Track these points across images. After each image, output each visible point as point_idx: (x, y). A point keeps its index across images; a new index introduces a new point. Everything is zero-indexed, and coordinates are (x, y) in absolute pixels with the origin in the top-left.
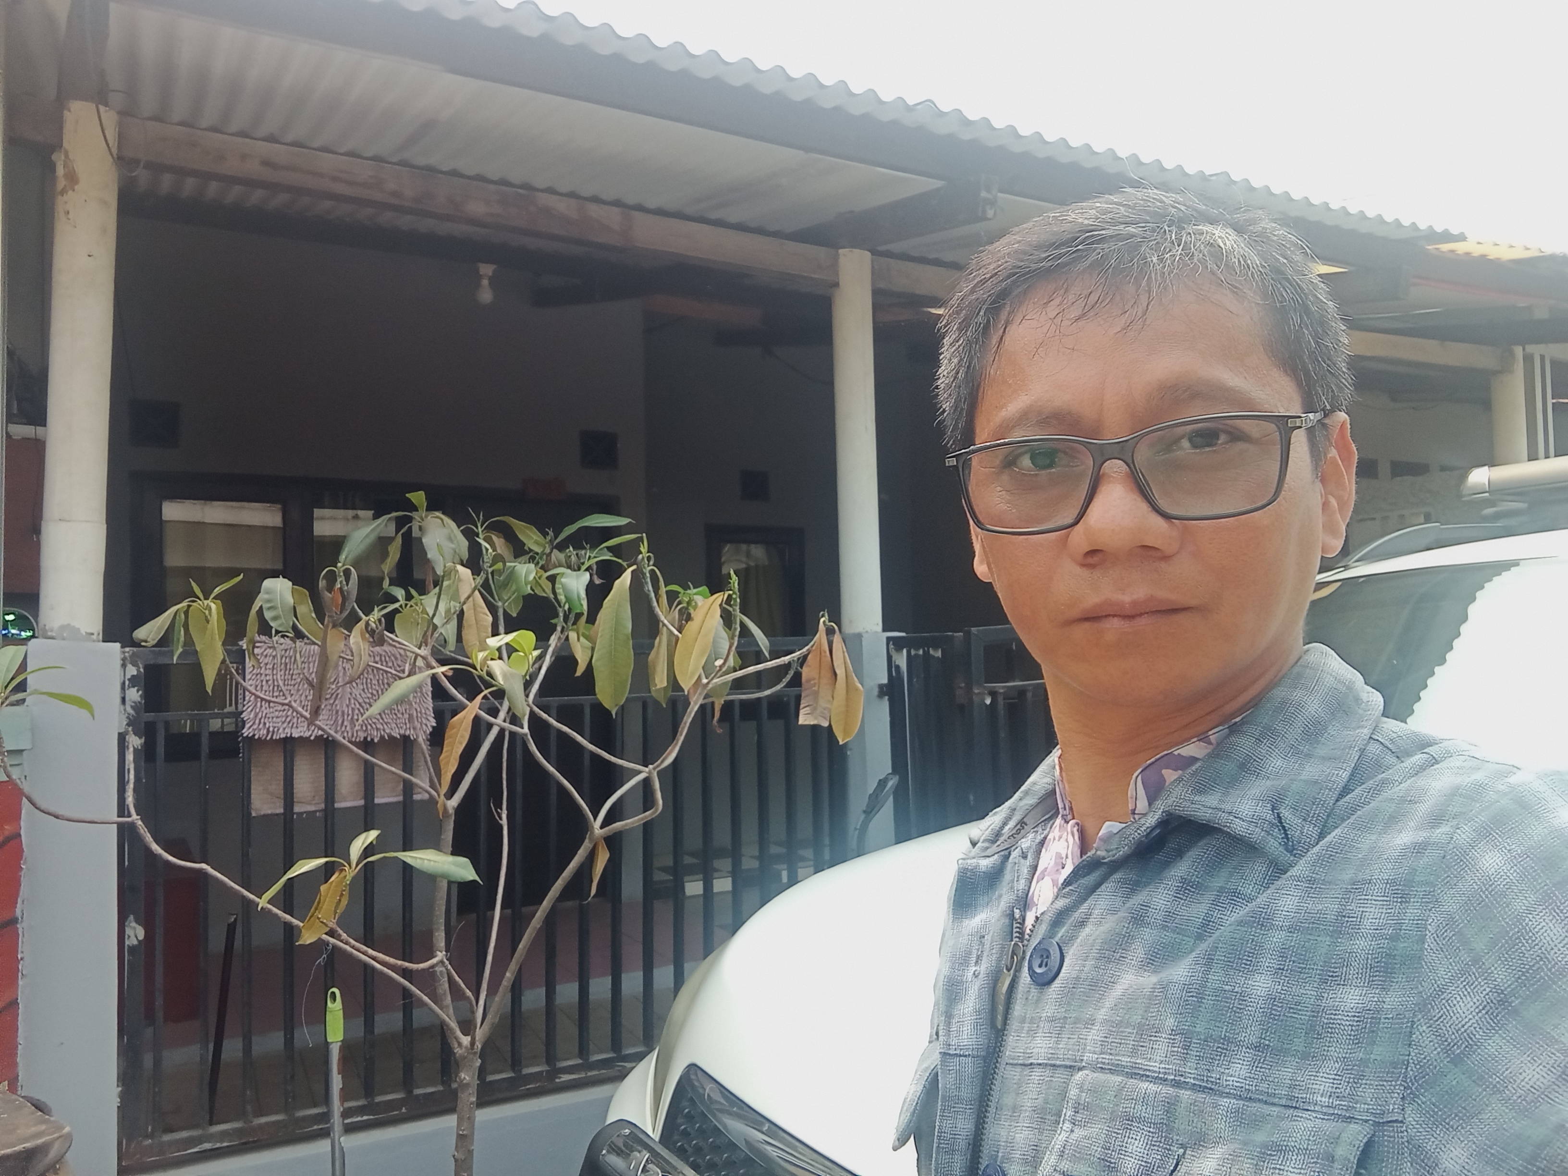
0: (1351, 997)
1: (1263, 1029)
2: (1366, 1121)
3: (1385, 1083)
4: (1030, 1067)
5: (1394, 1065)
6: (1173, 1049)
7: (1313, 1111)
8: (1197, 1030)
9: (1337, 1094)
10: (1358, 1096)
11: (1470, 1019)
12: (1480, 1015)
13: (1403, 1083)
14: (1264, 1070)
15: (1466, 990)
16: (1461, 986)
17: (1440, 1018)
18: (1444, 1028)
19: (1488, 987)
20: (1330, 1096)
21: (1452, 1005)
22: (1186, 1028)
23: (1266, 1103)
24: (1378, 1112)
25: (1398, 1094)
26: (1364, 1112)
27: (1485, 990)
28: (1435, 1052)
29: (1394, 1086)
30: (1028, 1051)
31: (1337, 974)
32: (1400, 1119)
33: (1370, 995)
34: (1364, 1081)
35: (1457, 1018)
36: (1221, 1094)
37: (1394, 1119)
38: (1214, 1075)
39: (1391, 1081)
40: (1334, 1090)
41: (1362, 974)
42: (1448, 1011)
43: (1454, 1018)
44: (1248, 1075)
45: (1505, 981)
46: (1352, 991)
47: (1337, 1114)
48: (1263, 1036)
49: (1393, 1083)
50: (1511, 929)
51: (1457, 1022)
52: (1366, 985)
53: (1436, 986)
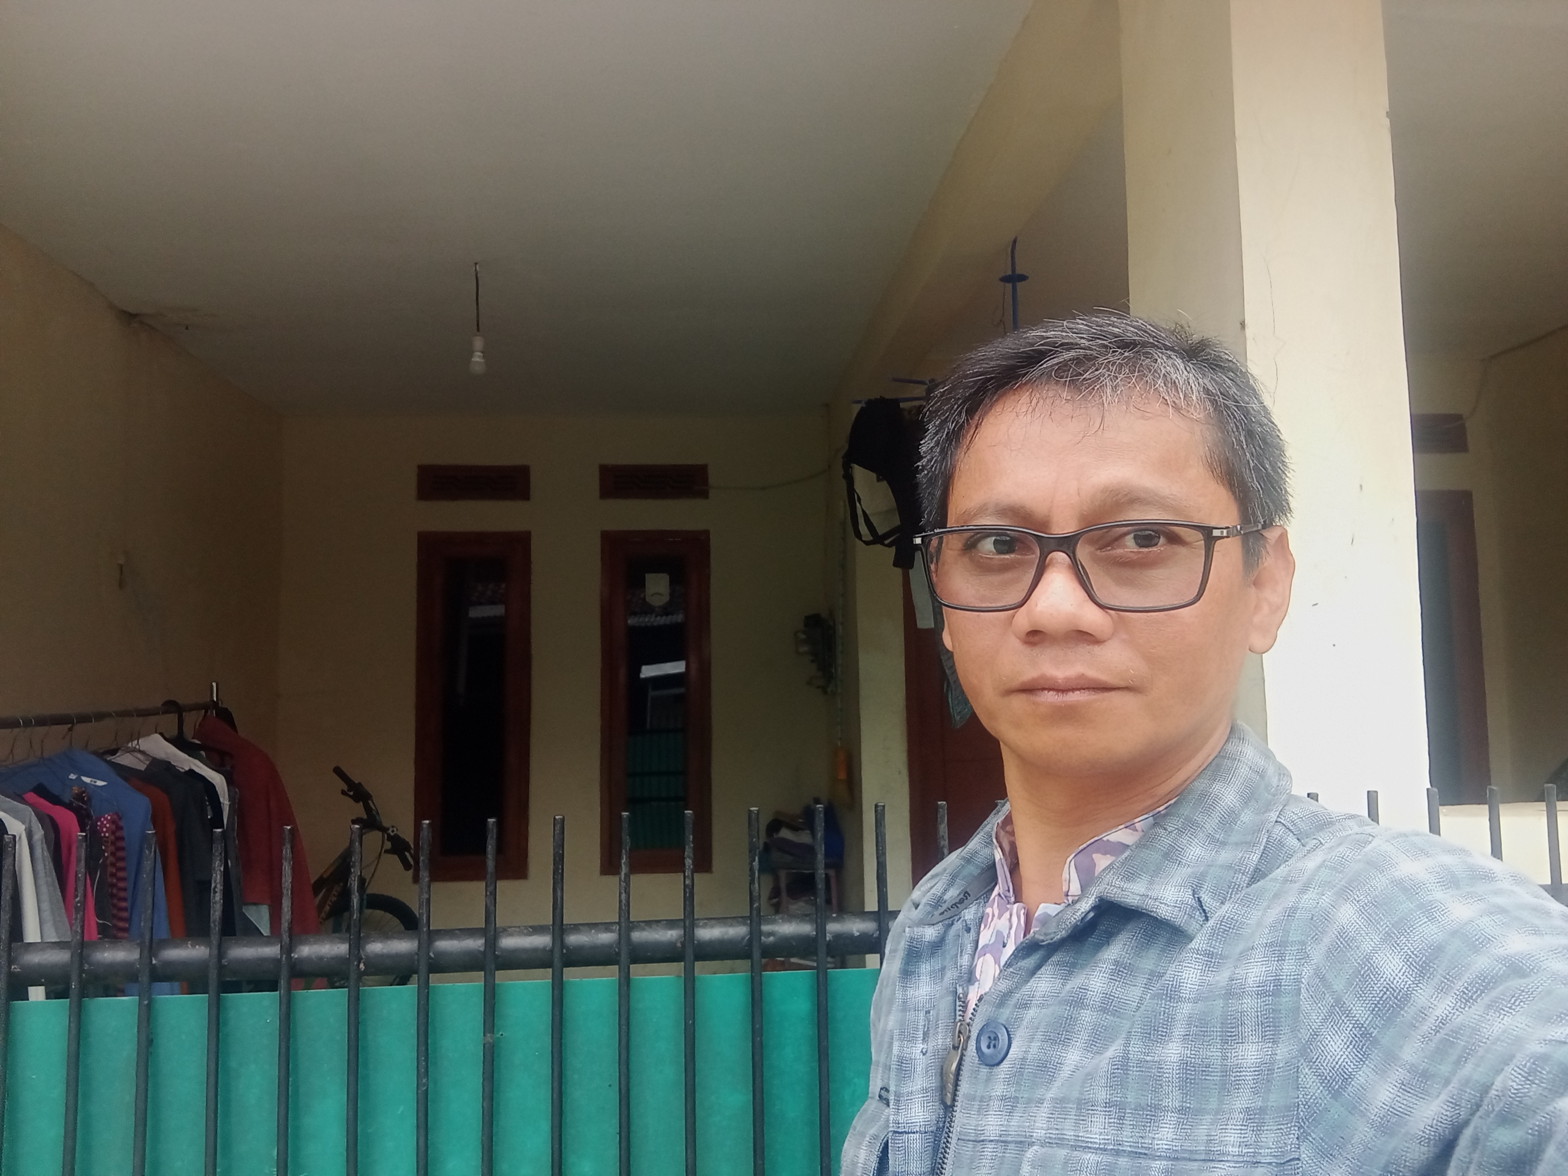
0: (1250, 1054)
1: (1183, 1093)
2: (1270, 1164)
3: (1282, 1127)
4: (982, 1143)
5: (1288, 1108)
6: (1110, 1121)
7: (1228, 1161)
8: (1129, 1100)
9: (1245, 1143)
10: (1262, 1142)
11: (1342, 1055)
12: (1349, 1050)
13: (1297, 1124)
14: (1186, 1131)
15: (1334, 1029)
16: (1330, 1026)
17: (1317, 1059)
18: (1322, 1068)
19: (1350, 1023)
20: (1240, 1146)
21: (1325, 1045)
22: (1119, 1099)
23: (1190, 1160)
24: (1279, 1154)
25: (1294, 1134)
26: (1267, 1156)
27: (1348, 1027)
28: (1319, 1091)
29: (1290, 1128)
30: (980, 1129)
31: (1234, 1034)
32: (1297, 1157)
33: (1265, 1050)
34: (1266, 1128)
35: (1331, 1057)
36: (1155, 1158)
37: (1292, 1157)
38: (1147, 1141)
39: (1287, 1124)
40: (1242, 1140)
41: (1255, 1030)
42: (1322, 1051)
43: (1329, 1057)
44: (1175, 1137)
45: (1362, 1015)
46: (1250, 1047)
47: (1246, 1161)
48: (1184, 1100)
49: (1289, 1125)
50: (1362, 968)
51: (1331, 1060)
52: (1260, 1040)
53: (1311, 1030)
